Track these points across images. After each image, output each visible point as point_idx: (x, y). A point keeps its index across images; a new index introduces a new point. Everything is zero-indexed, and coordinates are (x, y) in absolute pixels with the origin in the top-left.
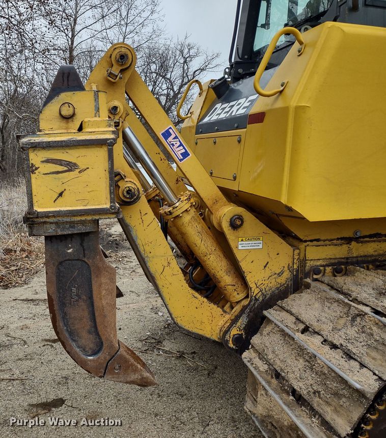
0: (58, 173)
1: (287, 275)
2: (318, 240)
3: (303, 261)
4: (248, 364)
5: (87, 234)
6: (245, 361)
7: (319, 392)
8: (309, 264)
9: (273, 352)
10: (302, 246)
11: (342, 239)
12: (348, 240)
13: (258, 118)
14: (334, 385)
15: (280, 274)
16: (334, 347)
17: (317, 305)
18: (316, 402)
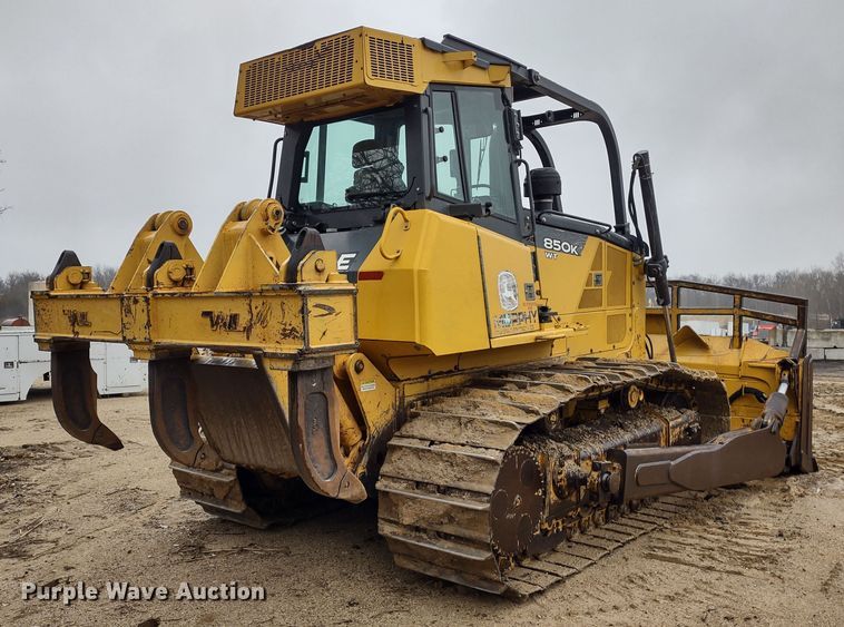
0: (323, 315)
1: (391, 412)
2: (409, 379)
3: (402, 398)
4: (388, 490)
5: (325, 369)
6: (383, 489)
7: (462, 478)
8: (407, 400)
9: (410, 470)
10: (401, 385)
11: (422, 377)
12: (426, 378)
13: (377, 275)
14: (472, 467)
15: (387, 412)
16: (463, 445)
17: (432, 425)
18: (462, 485)
